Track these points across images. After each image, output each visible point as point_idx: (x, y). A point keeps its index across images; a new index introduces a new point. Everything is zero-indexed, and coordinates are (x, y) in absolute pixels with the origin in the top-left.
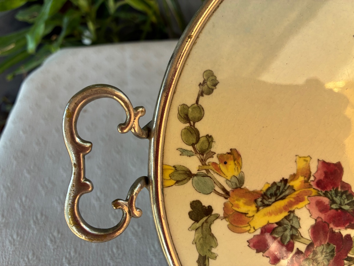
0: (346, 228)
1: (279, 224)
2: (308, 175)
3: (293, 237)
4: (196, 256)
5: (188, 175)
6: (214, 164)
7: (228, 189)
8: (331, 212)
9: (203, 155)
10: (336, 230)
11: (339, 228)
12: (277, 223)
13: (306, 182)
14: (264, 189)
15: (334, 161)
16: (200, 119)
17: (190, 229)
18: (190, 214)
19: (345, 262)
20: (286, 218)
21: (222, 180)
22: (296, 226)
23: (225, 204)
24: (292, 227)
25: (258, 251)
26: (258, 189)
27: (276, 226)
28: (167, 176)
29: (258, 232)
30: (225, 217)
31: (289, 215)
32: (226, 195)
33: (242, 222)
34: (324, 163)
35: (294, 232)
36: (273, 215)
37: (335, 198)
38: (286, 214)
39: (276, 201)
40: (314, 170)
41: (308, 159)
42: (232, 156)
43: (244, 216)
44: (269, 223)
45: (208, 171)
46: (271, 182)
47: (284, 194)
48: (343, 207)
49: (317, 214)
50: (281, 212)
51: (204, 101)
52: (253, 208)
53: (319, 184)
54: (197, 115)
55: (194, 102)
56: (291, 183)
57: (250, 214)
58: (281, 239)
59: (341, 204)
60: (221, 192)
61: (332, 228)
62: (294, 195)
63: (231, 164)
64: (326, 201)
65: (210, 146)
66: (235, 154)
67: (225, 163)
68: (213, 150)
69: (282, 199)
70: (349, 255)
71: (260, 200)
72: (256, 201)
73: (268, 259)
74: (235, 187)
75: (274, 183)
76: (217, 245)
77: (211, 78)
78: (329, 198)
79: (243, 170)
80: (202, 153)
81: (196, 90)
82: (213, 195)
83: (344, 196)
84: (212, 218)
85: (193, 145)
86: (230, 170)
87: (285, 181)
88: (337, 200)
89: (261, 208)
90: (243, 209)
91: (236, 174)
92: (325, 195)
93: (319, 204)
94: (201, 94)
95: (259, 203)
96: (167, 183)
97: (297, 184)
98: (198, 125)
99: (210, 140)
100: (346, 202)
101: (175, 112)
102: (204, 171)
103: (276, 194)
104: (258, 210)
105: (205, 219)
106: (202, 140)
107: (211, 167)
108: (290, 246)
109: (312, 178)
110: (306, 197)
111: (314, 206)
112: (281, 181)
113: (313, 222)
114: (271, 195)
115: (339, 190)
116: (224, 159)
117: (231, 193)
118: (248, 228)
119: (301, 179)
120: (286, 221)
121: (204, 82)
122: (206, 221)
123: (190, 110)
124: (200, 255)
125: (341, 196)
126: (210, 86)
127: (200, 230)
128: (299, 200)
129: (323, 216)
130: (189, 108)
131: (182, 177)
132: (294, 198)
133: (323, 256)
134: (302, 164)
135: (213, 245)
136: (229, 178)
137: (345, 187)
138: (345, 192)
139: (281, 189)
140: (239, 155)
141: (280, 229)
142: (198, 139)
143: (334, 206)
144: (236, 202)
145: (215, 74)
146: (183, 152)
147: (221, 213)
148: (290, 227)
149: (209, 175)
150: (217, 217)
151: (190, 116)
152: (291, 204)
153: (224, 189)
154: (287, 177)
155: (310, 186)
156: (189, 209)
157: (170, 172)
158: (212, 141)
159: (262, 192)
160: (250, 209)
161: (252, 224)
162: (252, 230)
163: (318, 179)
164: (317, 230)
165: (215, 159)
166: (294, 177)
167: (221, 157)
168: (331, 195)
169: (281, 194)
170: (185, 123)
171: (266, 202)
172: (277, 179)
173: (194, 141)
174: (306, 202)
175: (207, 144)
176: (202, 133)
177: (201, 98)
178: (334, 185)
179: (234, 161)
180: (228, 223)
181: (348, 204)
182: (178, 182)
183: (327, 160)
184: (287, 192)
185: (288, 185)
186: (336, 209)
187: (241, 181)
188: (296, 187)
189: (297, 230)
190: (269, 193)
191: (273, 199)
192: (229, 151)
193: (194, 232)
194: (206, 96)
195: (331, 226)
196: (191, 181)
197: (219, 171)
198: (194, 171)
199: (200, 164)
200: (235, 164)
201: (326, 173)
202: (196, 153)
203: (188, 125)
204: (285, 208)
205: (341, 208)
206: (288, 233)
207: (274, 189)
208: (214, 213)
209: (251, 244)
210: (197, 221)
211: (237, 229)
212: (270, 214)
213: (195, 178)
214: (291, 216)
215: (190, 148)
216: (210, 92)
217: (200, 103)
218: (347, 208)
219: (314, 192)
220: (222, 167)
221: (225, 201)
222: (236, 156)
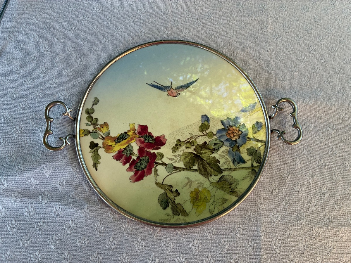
0: (153, 150)
1: (125, 149)
2: (134, 130)
3: (131, 154)
4: (92, 163)
5: (89, 132)
6: (98, 128)
7: (104, 137)
8: (145, 144)
9: (94, 125)
10: (148, 150)
11: (150, 150)
12: (124, 149)
13: (134, 133)
14: (118, 136)
15: (144, 125)
16: (93, 113)
17: (90, 152)
18: (90, 146)
19: (155, 164)
20: (127, 146)
21: (101, 134)
22: (132, 149)
23: (103, 142)
24: (130, 150)
25: (117, 160)
26: (116, 136)
27: (124, 150)
28: (81, 133)
29: (117, 153)
30: (103, 147)
31: (128, 145)
32: (103, 139)
33: (110, 149)
34: (140, 126)
35: (131, 152)
36: (122, 146)
37: (146, 138)
38: (127, 145)
39: (123, 140)
40: (136, 128)
41: (134, 124)
42: (105, 125)
43: (110, 146)
44: (120, 149)
45: (96, 130)
46: (120, 133)
47: (126, 138)
48: (150, 141)
49: (140, 144)
50: (125, 144)
51: (94, 107)
52: (114, 143)
53: (139, 133)
54: (92, 111)
55: (91, 107)
56: (128, 133)
57: (113, 146)
58: (126, 155)
59: (149, 140)
60: (101, 138)
61: (146, 150)
62: (130, 138)
63: (105, 127)
64: (143, 139)
65: (97, 122)
66: (106, 124)
67: (103, 127)
68: (98, 123)
69: (125, 139)
70: (156, 161)
71: (116, 140)
72: (115, 140)
73: (121, 163)
74: (106, 135)
75: (122, 134)
76: (100, 158)
77: (97, 100)
78: (144, 138)
79: (109, 129)
80: (94, 124)
81: (92, 103)
82: (98, 139)
83: (150, 137)
84: (98, 148)
85: (91, 122)
86: (105, 130)
87: (126, 133)
88: (147, 139)
89: (117, 143)
90: (110, 144)
91: (107, 131)
92: (142, 137)
93: (140, 140)
94: (93, 105)
95: (116, 141)
96: (81, 136)
97: (130, 133)
98: (92, 115)
99: (97, 120)
100: (151, 139)
101: (84, 111)
102: (95, 131)
103: (122, 138)
104: (116, 144)
105: (95, 148)
106: (94, 120)
107: (97, 129)
108: (130, 157)
109: (136, 131)
110: (135, 138)
111: (138, 141)
112: (124, 133)
113: (138, 148)
114: (121, 138)
115: (147, 135)
116: (102, 126)
117: (105, 138)
118: (112, 151)
119: (132, 131)
120: (128, 148)
121: (94, 101)
122: (96, 149)
123: (90, 110)
124: (94, 162)
125: (149, 137)
126: (96, 102)
127: (94, 152)
128: (132, 139)
129: (142, 145)
130: (89, 109)
131: (87, 133)
132: (130, 139)
133: (144, 161)
134: (132, 126)
135: (99, 158)
136: (104, 133)
137: (150, 134)
138: (150, 136)
139: (124, 136)
140: (108, 124)
141: (125, 151)
142: (92, 119)
143: (146, 141)
144: (107, 141)
145: (98, 98)
146: (87, 124)
147: (102, 146)
148: (129, 150)
149: (97, 132)
150: (100, 147)
151: (90, 112)
152: (129, 141)
153: (102, 137)
154: (126, 131)
155: (136, 134)
156: (90, 145)
157: (83, 131)
158: (98, 120)
159: (117, 137)
160: (113, 144)
161: (114, 149)
162: (114, 152)
163: (138, 131)
164: (141, 150)
165: (99, 126)
166: (129, 131)
167: (101, 125)
168: (144, 137)
169: (124, 138)
170: (88, 114)
171: (119, 141)
172: (123, 132)
173: (91, 121)
174: (135, 140)
175: (96, 121)
176: (94, 118)
177: (93, 106)
178: (145, 133)
179: (106, 126)
180: (104, 149)
181: (152, 140)
182: (85, 135)
183: (141, 125)
184: (127, 137)
185: (127, 134)
186: (147, 142)
187: (109, 133)
188: (130, 135)
189: (132, 151)
190: (120, 137)
191: (122, 140)
192: (104, 123)
193: (91, 153)
194: (95, 105)
195: (146, 149)
196: (90, 134)
197: (100, 130)
198: (91, 131)
199: (93, 128)
200: (106, 128)
201: (141, 129)
202: (92, 124)
203: (89, 115)
204: (127, 143)
205: (149, 142)
206: (129, 152)
207: (122, 136)
208: (99, 146)
209: (114, 157)
210: (92, 149)
211: (108, 152)
212: (121, 145)
213: (92, 133)
214: (129, 145)
215: (90, 123)
216: (96, 104)
217: (93, 108)
218: (151, 142)
219: (138, 136)
220: (101, 129)
221: (103, 141)
222: (106, 125)
